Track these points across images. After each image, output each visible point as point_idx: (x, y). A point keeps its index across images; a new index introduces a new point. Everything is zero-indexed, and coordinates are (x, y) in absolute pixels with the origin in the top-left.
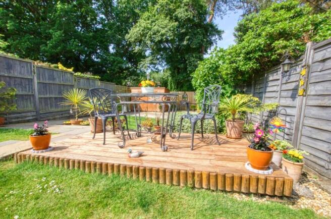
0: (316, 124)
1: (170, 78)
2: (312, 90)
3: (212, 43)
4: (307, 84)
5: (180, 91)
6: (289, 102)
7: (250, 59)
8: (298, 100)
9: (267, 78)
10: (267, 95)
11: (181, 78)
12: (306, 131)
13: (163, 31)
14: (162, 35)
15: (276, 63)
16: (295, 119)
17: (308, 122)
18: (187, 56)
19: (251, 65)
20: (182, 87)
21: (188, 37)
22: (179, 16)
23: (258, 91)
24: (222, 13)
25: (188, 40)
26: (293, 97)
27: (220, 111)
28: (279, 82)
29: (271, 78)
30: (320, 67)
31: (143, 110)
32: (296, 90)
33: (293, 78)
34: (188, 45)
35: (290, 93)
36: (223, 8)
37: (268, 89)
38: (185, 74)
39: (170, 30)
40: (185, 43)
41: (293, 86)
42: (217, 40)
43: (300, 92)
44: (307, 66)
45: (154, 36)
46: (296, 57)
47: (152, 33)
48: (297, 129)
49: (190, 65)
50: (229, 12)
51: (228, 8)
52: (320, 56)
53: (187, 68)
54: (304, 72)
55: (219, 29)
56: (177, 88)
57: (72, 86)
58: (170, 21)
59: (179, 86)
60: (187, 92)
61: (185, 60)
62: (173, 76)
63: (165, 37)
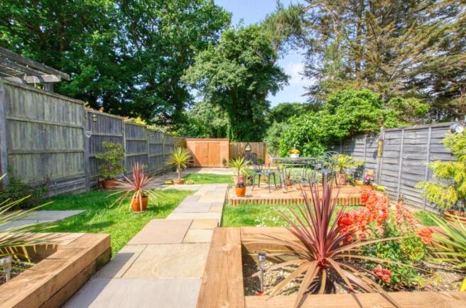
0: (388, 173)
1: (229, 127)
2: (385, 154)
3: (278, 88)
4: (382, 150)
5: (242, 141)
6: (372, 160)
7: (343, 129)
8: (378, 160)
9: (354, 141)
10: (355, 154)
11: (245, 126)
12: (383, 178)
13: (231, 77)
14: (230, 81)
15: (362, 133)
16: (377, 171)
17: (384, 172)
19: (345, 133)
20: (243, 137)
21: (255, 83)
22: (246, 59)
23: (346, 150)
25: (255, 85)
26: (375, 157)
28: (364, 146)
29: (357, 142)
30: (388, 142)
31: (203, 166)
32: (376, 153)
33: (373, 145)
34: (254, 91)
35: (373, 154)
36: (285, 47)
37: (355, 150)
38: (248, 122)
39: (238, 75)
40: (251, 88)
41: (374, 150)
42: (284, 85)
43: (379, 154)
44: (381, 140)
45: (221, 81)
46: (375, 134)
47: (218, 78)
48: (378, 177)
49: (256, 113)
51: (290, 47)
52: (388, 136)
53: (252, 116)
54: (380, 143)
55: (286, 74)
56: (238, 137)
57: (145, 141)
58: (237, 64)
59: (241, 136)
60: (250, 143)
61: (250, 107)
62: (233, 123)
63: (233, 83)
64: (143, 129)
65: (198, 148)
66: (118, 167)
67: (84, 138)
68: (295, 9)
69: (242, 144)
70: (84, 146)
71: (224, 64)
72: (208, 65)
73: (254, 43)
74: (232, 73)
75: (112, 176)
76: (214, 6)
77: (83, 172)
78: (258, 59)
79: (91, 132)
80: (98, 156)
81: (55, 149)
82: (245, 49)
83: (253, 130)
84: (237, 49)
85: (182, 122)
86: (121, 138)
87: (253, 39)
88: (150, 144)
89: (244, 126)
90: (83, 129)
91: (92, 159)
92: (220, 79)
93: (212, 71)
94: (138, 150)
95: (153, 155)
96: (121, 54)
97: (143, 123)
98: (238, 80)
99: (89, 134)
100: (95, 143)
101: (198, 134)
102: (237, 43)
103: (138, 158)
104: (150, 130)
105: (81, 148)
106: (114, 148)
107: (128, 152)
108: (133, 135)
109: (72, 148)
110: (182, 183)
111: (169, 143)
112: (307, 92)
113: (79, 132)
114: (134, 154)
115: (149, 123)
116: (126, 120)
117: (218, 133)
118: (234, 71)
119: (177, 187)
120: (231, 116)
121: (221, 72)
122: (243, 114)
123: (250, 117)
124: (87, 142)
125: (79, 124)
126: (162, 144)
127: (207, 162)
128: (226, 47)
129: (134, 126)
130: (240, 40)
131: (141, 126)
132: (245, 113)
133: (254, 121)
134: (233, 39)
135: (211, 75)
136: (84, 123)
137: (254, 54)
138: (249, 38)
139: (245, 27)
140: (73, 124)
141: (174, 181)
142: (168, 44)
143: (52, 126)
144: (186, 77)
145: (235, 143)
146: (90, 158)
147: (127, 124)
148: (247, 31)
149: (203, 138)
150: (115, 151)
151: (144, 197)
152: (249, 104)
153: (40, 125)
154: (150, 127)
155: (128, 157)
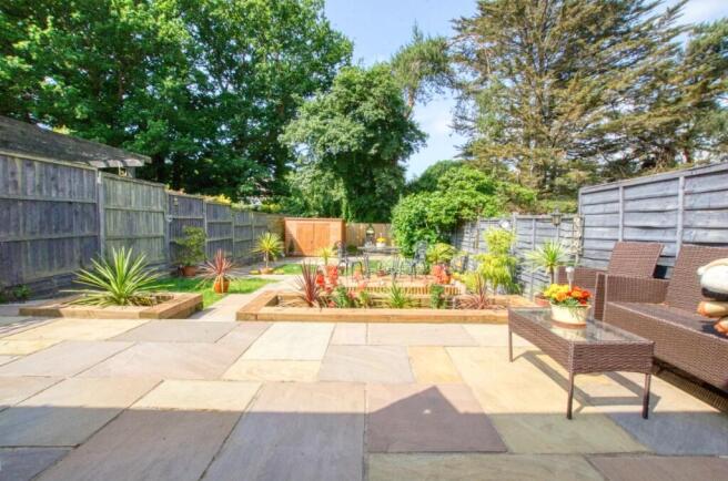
1: (345, 202)
3: (412, 150)
5: (362, 221)
11: (366, 202)
13: (343, 138)
14: (342, 144)
18: (375, 171)
20: (365, 215)
21: (377, 145)
22: (366, 114)
24: (425, 96)
25: (377, 148)
27: (427, 257)
31: (306, 254)
34: (377, 155)
38: (370, 197)
39: (353, 136)
40: (373, 151)
42: (420, 146)
45: (330, 144)
47: (326, 140)
50: (436, 96)
51: (434, 89)
53: (375, 188)
55: (423, 131)
56: (357, 217)
57: (230, 223)
58: (352, 121)
59: (361, 215)
60: (374, 225)
61: (372, 177)
62: (350, 197)
63: (345, 147)
64: (228, 209)
65: (300, 231)
66: (199, 254)
67: (165, 222)
68: (435, 44)
69: (362, 226)
70: (165, 230)
71: (337, 120)
72: (315, 122)
73: (376, 92)
74: (345, 133)
75: (193, 263)
76: (330, 32)
77: (163, 258)
78: (381, 114)
79: (171, 216)
80: (179, 241)
81: (140, 235)
82: (365, 100)
83: (376, 207)
84: (353, 100)
85: (282, 194)
86: (201, 221)
87: (376, 86)
88: (236, 227)
89: (364, 201)
90: (163, 213)
91: (172, 244)
92: (329, 141)
93: (319, 131)
94: (221, 234)
95: (238, 240)
96: (199, 92)
97: (228, 201)
98: (353, 142)
99: (169, 218)
100: (176, 227)
101: (303, 210)
102: (354, 91)
103: (220, 244)
104: (236, 210)
105: (161, 233)
106: (196, 233)
107: (210, 237)
108: (216, 217)
109: (154, 234)
110: (270, 272)
111: (260, 224)
112: (461, 152)
113: (160, 216)
114: (216, 239)
115: (235, 200)
116: (209, 199)
117: (331, 210)
118: (348, 130)
119: (263, 276)
120: (347, 187)
121: (332, 131)
122: (363, 185)
123: (372, 189)
124: (168, 227)
125: (160, 208)
126: (251, 226)
127: (313, 249)
128: (340, 97)
129: (216, 206)
130: (358, 88)
131: (225, 205)
132: (366, 184)
133: (378, 195)
134: (348, 87)
135: (317, 135)
136: (165, 207)
137: (377, 107)
138: (370, 85)
139: (366, 69)
140: (154, 208)
141: (262, 270)
142: (263, 88)
143: (137, 212)
144: (285, 137)
145: (352, 225)
146: (171, 243)
147: (209, 204)
148: (368, 75)
149: (310, 216)
150: (196, 236)
151: (225, 280)
152: (371, 173)
153: (128, 212)
154: (235, 205)
155: (210, 243)
